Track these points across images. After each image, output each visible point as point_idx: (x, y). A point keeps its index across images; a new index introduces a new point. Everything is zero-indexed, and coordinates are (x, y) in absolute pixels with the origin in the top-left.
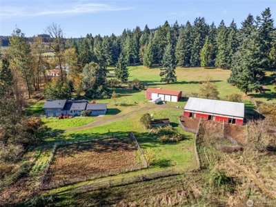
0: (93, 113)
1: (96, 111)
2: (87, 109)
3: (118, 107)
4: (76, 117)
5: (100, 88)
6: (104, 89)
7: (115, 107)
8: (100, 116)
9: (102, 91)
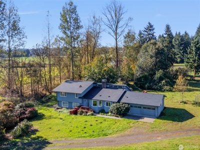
0: (133, 111)
1: (139, 106)
2: (123, 101)
3: (188, 107)
4: (100, 115)
5: (159, 74)
6: (165, 76)
7: (182, 106)
8: (146, 120)
9: (161, 79)
